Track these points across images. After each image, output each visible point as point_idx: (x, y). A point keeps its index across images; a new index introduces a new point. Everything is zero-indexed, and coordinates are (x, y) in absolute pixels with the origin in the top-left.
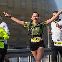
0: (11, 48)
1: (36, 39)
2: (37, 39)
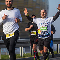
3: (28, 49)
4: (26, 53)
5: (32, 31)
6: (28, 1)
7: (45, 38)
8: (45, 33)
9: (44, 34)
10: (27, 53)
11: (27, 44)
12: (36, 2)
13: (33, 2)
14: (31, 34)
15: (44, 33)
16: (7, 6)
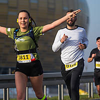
0: (13, 72)
1: (23, 58)
2: (26, 57)
3: (55, 90)
4: (50, 97)
10: (52, 97)
11: (53, 81)
16: (68, 24)
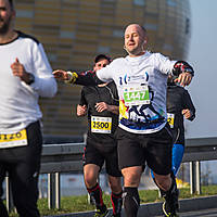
5: (95, 119)
6: (114, 4)
7: (149, 131)
8: (145, 111)
9: (142, 118)
12: (145, 7)
13: (134, 6)
14: (94, 130)
15: (143, 114)
